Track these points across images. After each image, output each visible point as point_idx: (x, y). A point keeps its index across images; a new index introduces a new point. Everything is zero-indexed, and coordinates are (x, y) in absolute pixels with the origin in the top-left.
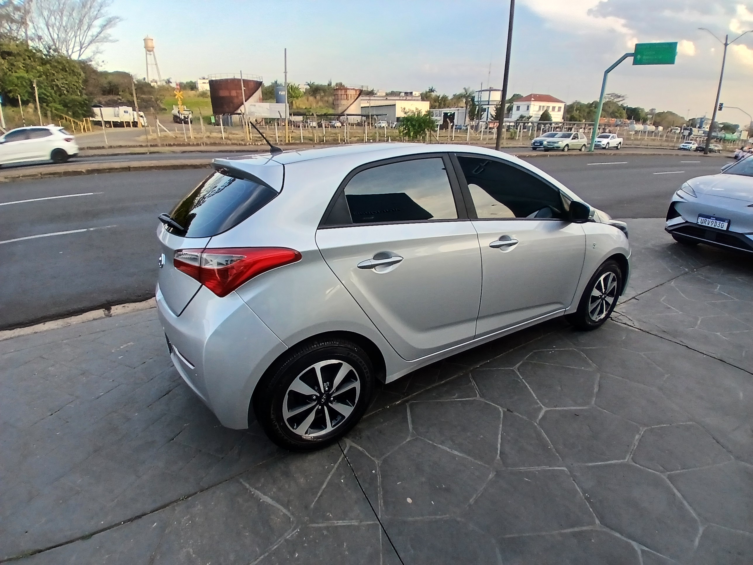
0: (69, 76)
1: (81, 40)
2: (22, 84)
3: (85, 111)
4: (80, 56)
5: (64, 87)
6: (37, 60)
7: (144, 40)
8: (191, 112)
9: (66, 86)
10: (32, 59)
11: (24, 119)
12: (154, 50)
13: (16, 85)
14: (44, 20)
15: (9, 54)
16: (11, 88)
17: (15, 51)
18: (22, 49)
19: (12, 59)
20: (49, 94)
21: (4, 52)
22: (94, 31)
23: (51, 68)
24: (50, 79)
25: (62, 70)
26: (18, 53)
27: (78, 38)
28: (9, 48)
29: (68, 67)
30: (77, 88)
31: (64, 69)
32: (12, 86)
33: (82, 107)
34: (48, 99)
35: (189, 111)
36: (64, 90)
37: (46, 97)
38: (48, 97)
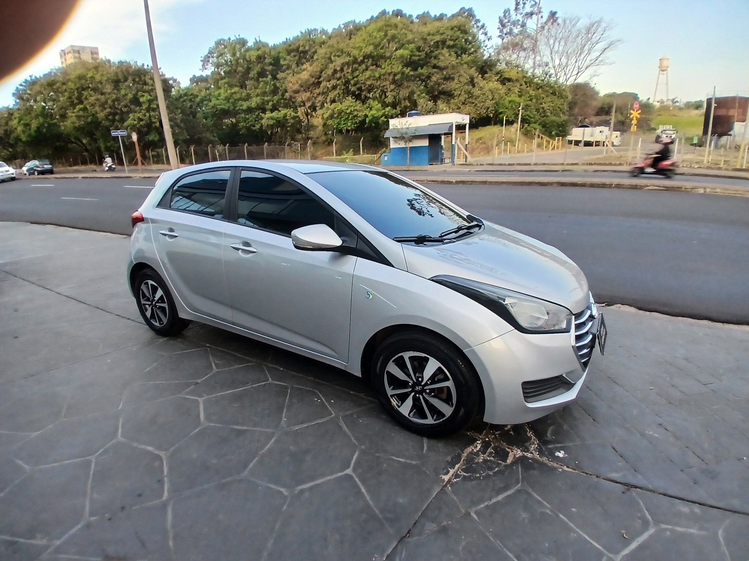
0: (556, 99)
1: (579, 65)
2: (512, 107)
3: (560, 131)
4: (575, 80)
5: (549, 109)
6: (532, 85)
7: (660, 60)
8: (675, 132)
9: (551, 109)
10: (528, 85)
11: (503, 137)
12: (669, 69)
13: (507, 108)
14: (549, 48)
15: (509, 80)
16: (502, 110)
17: (514, 78)
18: (520, 75)
19: (510, 85)
20: (532, 116)
21: (505, 79)
22: (594, 55)
23: (543, 92)
24: (539, 102)
25: (552, 93)
26: (517, 80)
27: (577, 63)
28: (510, 75)
29: (558, 91)
30: (561, 110)
31: (554, 93)
32: (503, 109)
33: (559, 127)
34: (531, 120)
35: (674, 130)
36: (548, 112)
37: (529, 119)
38: (531, 118)
